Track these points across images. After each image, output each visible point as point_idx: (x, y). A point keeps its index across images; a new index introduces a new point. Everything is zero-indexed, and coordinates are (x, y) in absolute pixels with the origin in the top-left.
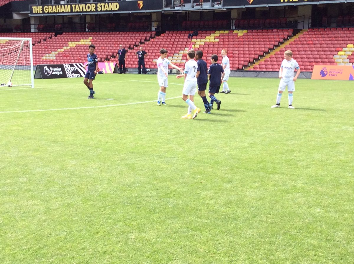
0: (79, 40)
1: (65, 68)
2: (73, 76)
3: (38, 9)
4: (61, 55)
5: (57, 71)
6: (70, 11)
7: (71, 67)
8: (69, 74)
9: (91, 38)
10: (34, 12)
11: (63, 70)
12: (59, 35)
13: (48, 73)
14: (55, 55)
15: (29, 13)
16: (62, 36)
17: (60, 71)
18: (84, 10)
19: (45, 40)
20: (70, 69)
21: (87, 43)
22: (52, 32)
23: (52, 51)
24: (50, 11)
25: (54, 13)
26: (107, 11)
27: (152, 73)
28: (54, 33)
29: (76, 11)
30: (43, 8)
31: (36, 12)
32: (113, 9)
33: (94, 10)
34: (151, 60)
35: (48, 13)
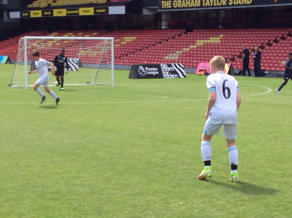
0: (208, 38)
1: (162, 68)
2: (170, 76)
3: (167, 4)
4: (185, 55)
5: (153, 71)
6: (200, 6)
7: (168, 67)
8: (166, 74)
9: (222, 36)
10: (163, 7)
11: (160, 70)
12: (189, 33)
13: (143, 73)
14: (178, 55)
15: (158, 9)
16: (192, 33)
17: (156, 71)
18: (215, 4)
19: (173, 38)
20: (168, 69)
21: (216, 41)
22: (183, 29)
23: (176, 50)
24: (179, 6)
25: (184, 8)
26: (239, 5)
27: (270, 76)
28: (184, 30)
29: (206, 5)
30: (172, 3)
31: (165, 7)
32: (245, 3)
33: (226, 4)
34: (279, 62)
35: (177, 8)
